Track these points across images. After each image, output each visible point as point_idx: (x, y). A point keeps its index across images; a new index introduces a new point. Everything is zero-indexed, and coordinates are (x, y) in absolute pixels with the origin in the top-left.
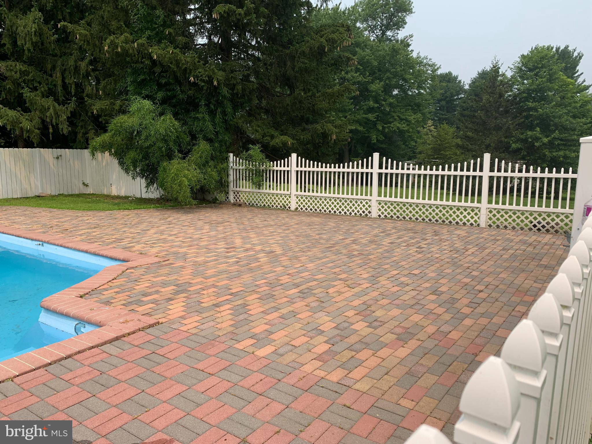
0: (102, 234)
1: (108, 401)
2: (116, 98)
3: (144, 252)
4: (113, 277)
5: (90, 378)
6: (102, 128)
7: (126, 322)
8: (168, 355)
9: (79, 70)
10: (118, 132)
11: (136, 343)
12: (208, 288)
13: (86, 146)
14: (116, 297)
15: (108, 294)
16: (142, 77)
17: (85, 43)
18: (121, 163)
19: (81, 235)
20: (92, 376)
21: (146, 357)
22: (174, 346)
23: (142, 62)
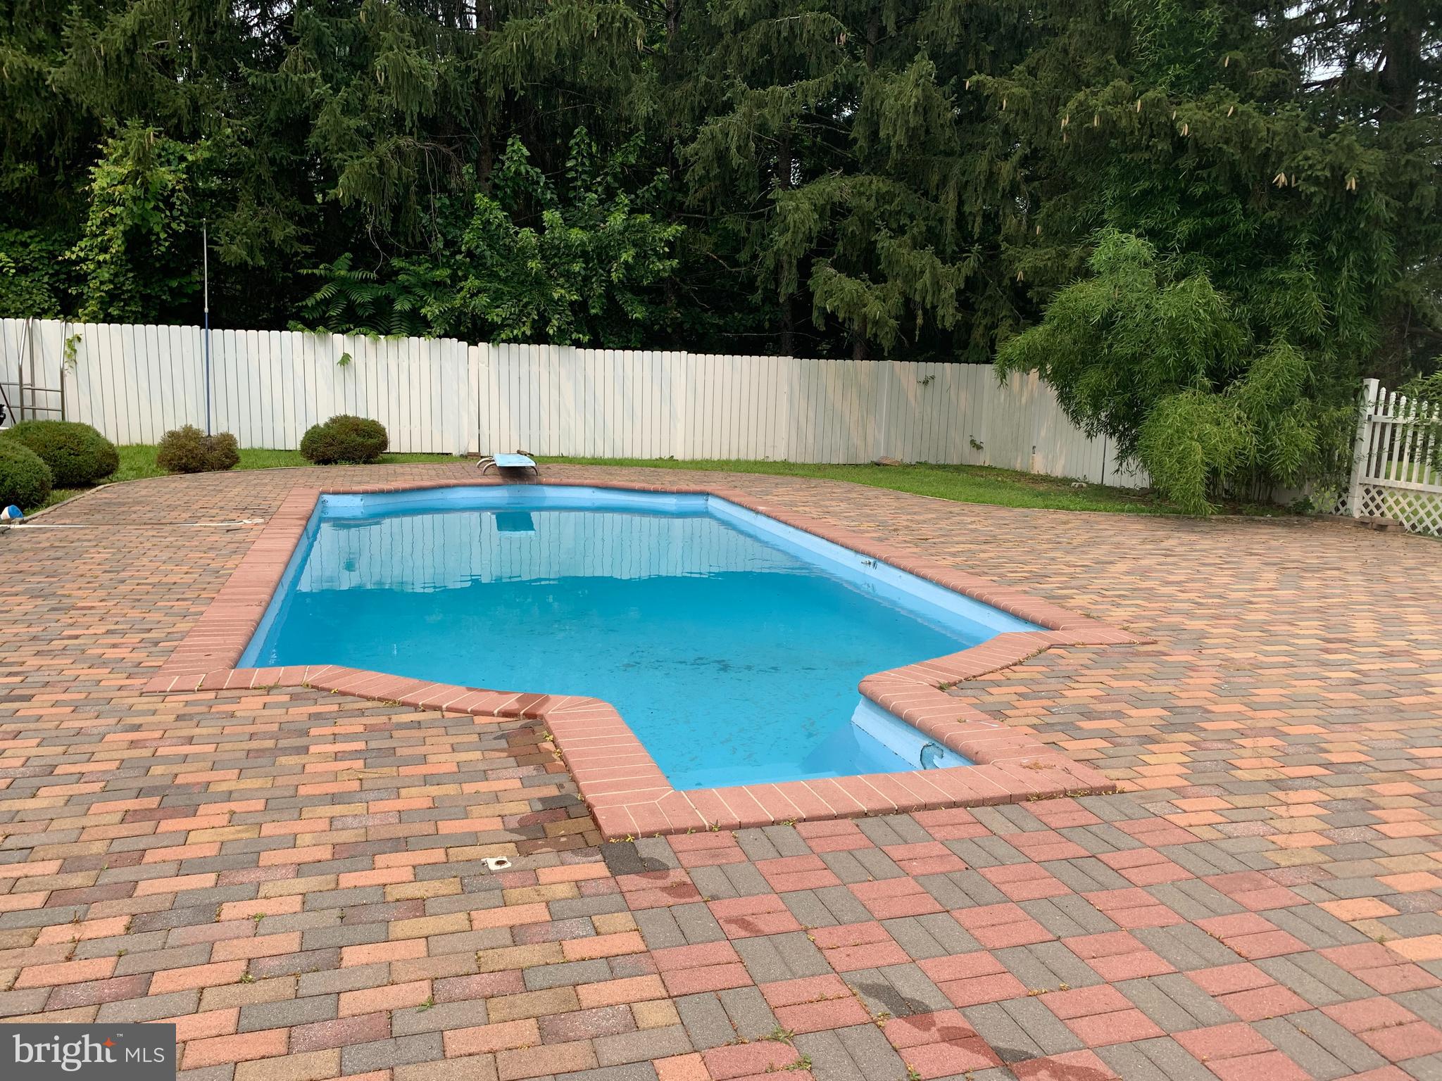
0: (999, 557)
1: (977, 933)
2: (1072, 239)
3: (1095, 615)
4: (1016, 659)
5: (942, 869)
6: (1030, 313)
7: (1035, 767)
8: (1132, 874)
9: (996, 182)
10: (1067, 323)
11: (1055, 822)
12: (1257, 733)
13: (988, 357)
14: (1016, 704)
15: (999, 695)
16: (1144, 185)
17: (1019, 117)
18: (1065, 398)
19: (954, 555)
20: (948, 868)
21: (1073, 861)
22: (1147, 855)
23: (1148, 147)
